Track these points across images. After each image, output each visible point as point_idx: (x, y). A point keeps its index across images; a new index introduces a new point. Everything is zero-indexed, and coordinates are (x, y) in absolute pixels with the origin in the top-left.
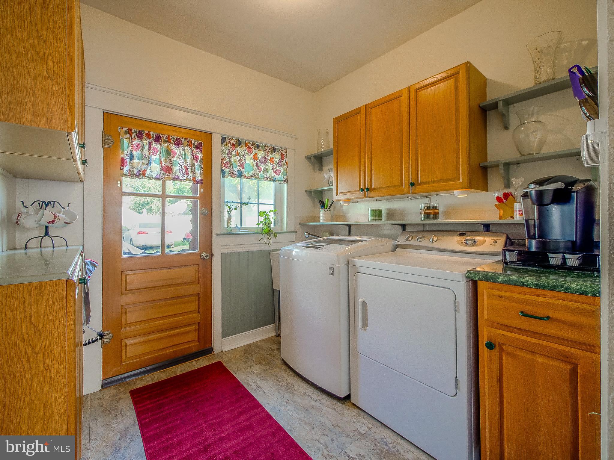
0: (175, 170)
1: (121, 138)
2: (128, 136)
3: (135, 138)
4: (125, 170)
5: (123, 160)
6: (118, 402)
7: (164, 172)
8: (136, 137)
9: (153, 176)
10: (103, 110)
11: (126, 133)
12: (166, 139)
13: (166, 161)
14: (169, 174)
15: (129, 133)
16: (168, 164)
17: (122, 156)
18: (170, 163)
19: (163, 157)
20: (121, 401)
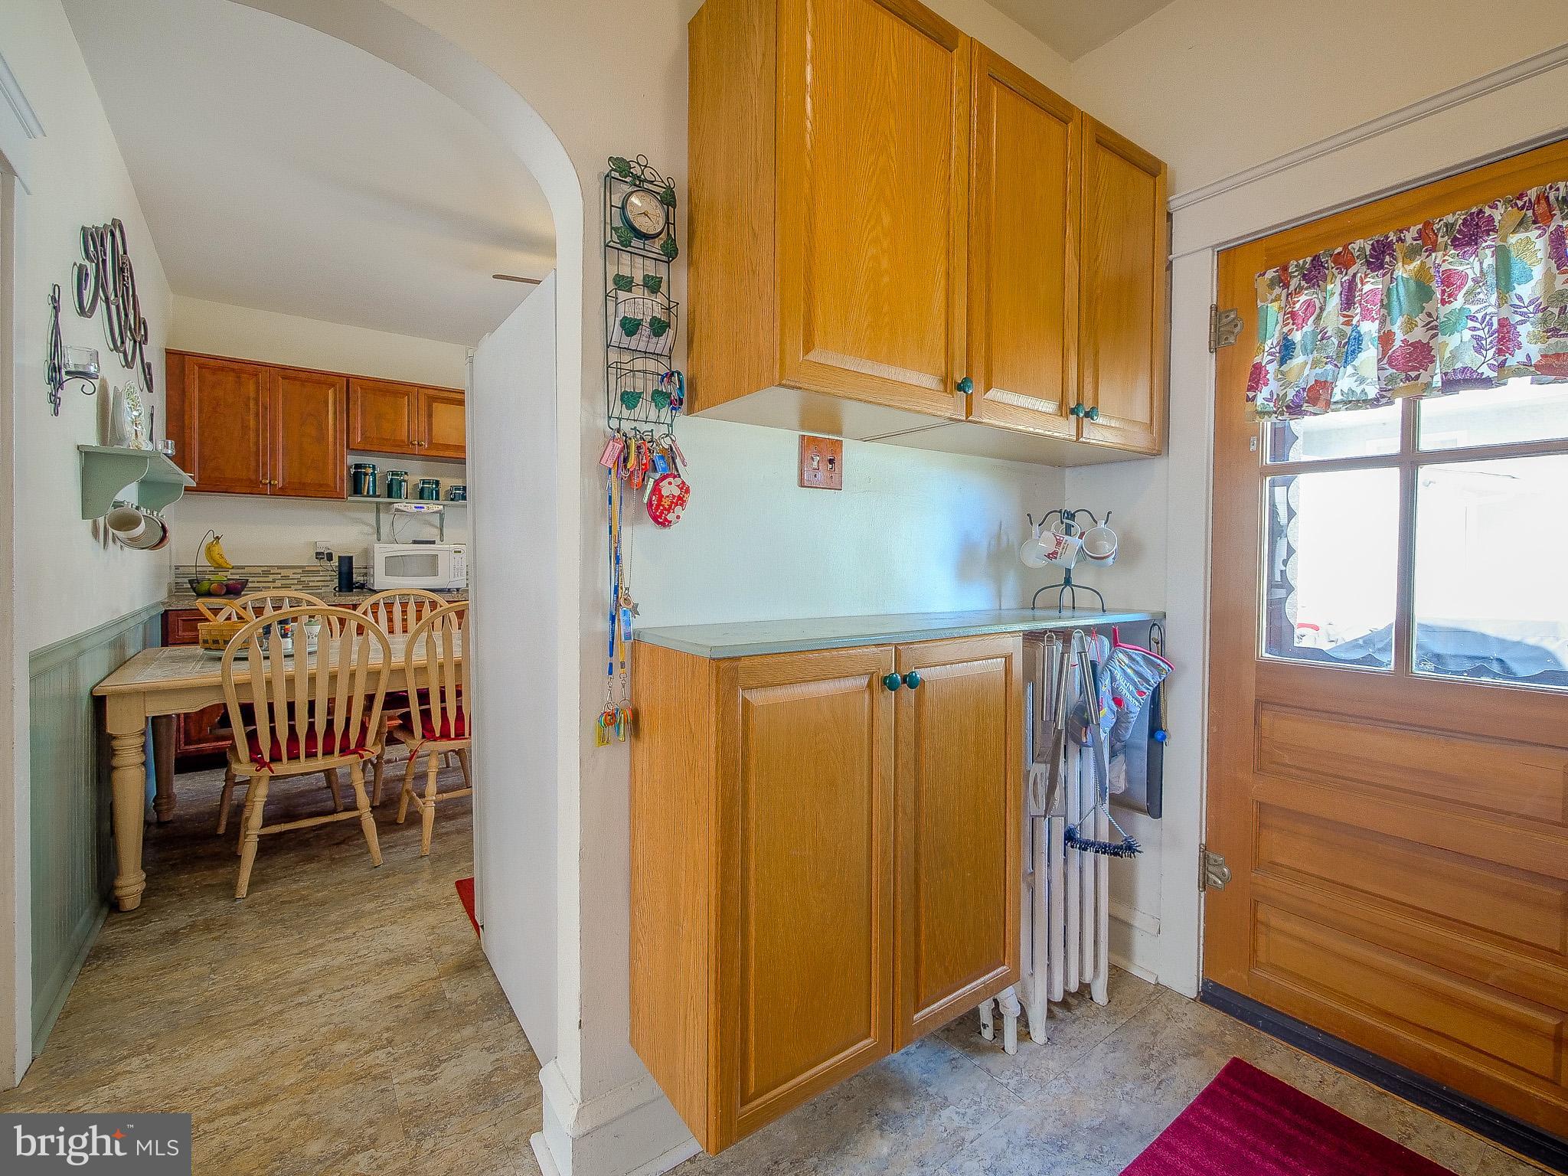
0: (1450, 348)
1: (1260, 304)
2: (1277, 290)
3: (1299, 290)
4: (1260, 400)
5: (1258, 369)
6: (1187, 1055)
7: (1395, 371)
8: (1303, 283)
9: (1366, 394)
10: (1213, 247)
11: (1272, 285)
12: (1415, 242)
13: (1410, 325)
14: (1413, 374)
15: (1281, 281)
16: (1419, 334)
17: (1257, 360)
18: (1428, 330)
19: (1401, 314)
20: (1193, 1060)
